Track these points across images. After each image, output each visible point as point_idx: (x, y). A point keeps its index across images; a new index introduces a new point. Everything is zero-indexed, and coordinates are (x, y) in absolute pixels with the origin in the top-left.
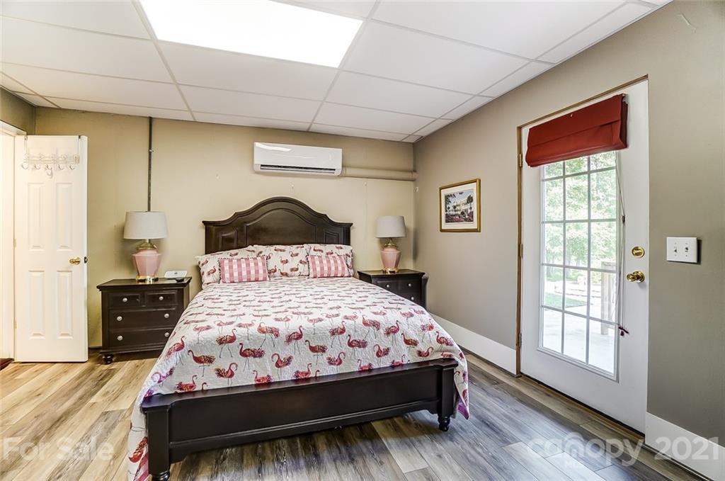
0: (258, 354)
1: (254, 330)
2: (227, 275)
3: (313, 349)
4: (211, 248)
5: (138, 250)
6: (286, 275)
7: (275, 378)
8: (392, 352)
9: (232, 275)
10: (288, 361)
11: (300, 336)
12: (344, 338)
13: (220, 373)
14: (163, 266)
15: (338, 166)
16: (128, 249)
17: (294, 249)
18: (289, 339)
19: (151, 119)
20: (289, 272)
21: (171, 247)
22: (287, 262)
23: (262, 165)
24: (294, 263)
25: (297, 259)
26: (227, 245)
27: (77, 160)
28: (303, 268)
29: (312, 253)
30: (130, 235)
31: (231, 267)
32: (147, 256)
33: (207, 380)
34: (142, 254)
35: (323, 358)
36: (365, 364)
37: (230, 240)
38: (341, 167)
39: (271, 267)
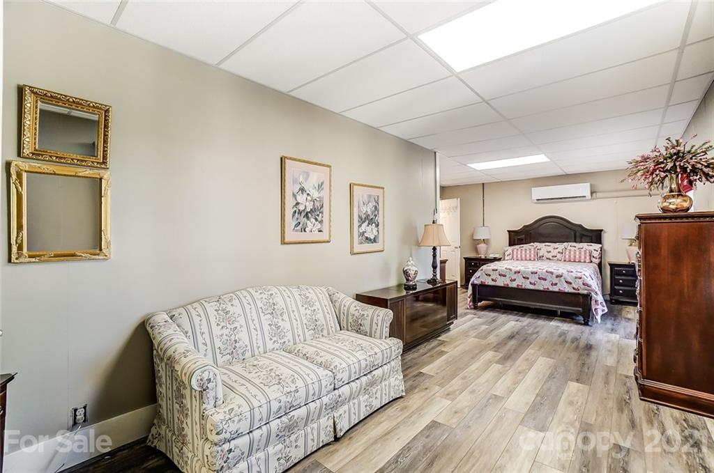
0: (505, 276)
1: (504, 268)
2: (515, 257)
3: (524, 278)
4: (511, 244)
5: (478, 244)
6: (550, 259)
7: (510, 286)
8: (558, 285)
9: (517, 256)
10: (515, 280)
11: (519, 272)
12: (537, 276)
13: (493, 280)
14: (490, 251)
15: (588, 194)
16: (475, 243)
17: (557, 245)
18: (515, 273)
19: (483, 184)
20: (551, 258)
21: (494, 243)
22: (550, 252)
23: (537, 200)
24: (554, 253)
25: (557, 251)
26: (521, 242)
27: (456, 207)
28: (559, 256)
29: (569, 248)
30: (476, 237)
31: (517, 253)
32: (482, 246)
33: (489, 282)
34: (480, 245)
35: (528, 281)
36: (546, 287)
37: (521, 240)
38: (589, 194)
39: (540, 254)
